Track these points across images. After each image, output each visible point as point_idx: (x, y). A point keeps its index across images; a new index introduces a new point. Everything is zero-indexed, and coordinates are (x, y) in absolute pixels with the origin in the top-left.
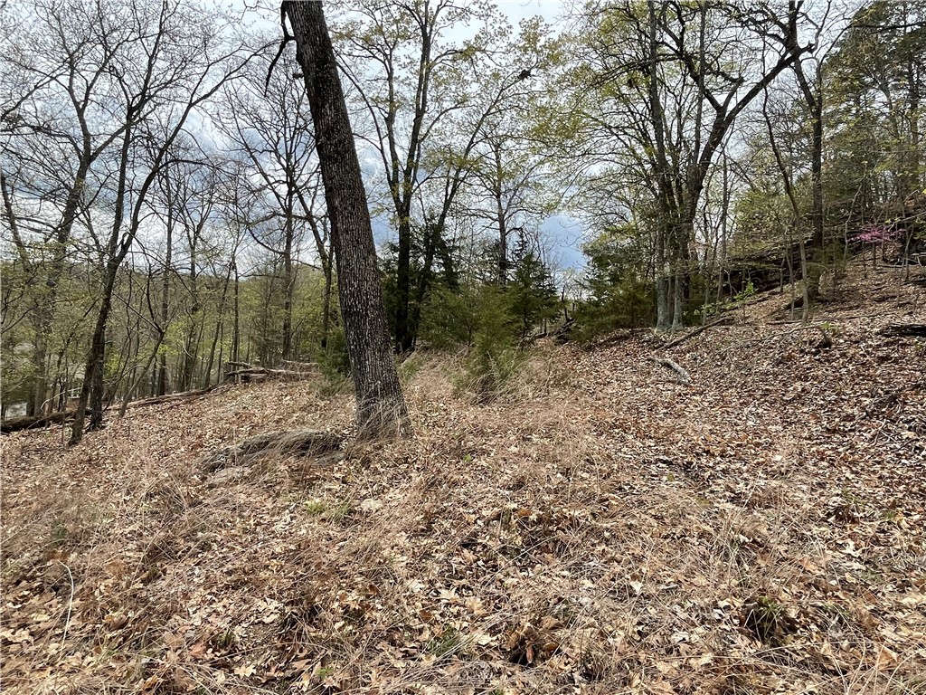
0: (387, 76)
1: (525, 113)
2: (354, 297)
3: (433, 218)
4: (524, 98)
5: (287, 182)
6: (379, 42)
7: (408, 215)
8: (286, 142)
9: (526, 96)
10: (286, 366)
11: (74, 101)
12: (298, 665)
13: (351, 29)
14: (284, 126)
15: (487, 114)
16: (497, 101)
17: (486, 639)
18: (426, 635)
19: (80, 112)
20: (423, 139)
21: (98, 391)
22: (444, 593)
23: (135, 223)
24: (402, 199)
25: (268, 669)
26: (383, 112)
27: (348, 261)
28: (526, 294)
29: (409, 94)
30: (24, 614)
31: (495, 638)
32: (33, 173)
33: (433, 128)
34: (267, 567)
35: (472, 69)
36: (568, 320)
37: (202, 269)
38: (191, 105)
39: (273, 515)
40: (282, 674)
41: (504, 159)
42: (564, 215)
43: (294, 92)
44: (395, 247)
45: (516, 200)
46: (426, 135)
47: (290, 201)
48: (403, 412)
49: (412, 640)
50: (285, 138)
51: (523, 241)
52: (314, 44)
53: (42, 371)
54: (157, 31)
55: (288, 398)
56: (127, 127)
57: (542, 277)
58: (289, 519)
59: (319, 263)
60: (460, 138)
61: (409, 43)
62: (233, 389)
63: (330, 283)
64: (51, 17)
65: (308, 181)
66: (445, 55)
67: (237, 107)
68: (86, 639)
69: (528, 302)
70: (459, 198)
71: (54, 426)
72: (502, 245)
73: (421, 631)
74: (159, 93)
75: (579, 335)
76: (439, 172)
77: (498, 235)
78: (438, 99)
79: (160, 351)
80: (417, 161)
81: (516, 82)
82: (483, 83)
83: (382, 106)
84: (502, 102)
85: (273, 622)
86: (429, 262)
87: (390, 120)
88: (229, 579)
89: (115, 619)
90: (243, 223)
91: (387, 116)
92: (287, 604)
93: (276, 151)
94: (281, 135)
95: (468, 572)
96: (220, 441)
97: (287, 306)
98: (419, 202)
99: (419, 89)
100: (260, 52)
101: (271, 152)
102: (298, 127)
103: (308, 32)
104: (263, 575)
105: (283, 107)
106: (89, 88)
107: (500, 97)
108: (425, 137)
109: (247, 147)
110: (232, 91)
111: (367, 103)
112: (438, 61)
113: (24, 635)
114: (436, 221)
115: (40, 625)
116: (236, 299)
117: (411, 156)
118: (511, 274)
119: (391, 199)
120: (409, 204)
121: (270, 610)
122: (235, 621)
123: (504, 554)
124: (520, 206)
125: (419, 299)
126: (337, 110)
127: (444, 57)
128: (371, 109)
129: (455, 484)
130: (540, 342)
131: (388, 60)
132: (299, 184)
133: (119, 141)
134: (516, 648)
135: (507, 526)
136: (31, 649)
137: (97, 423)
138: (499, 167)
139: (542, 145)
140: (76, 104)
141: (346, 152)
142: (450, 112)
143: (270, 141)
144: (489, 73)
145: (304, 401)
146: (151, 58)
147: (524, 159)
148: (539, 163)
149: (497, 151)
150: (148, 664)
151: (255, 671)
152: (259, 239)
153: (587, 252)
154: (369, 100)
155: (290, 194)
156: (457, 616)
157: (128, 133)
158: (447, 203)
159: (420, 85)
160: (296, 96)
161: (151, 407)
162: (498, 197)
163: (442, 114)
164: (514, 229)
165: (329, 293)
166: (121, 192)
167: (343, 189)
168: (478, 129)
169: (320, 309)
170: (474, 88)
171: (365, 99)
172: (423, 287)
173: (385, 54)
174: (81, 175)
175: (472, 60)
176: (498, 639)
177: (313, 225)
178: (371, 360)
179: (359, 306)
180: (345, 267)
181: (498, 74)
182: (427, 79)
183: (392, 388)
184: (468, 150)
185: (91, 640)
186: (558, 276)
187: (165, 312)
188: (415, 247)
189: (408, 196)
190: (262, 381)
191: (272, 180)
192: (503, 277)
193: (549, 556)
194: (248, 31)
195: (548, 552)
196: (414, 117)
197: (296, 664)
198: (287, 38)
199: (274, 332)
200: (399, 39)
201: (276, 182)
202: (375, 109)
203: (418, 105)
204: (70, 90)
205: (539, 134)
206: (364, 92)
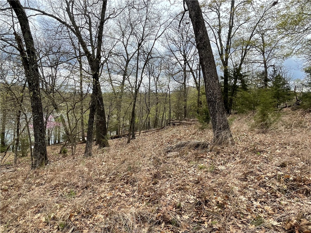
0: (218, 17)
1: (275, 19)
2: (211, 95)
3: (237, 65)
4: (275, 13)
5: (184, 60)
6: (215, 5)
7: (227, 66)
8: (183, 46)
9: (276, 12)
10: (186, 120)
11: (124, 45)
12: (204, 219)
13: (204, 3)
14: (183, 41)
15: (259, 22)
16: (262, 17)
17: (275, 223)
18: (249, 217)
19: (126, 48)
20: (232, 37)
21: (133, 128)
22: (255, 203)
23: (142, 78)
24: (224, 60)
25: (193, 218)
26: (217, 30)
27: (209, 83)
28: (278, 91)
29: (227, 21)
30: (124, 189)
31: (279, 223)
32: (115, 67)
33: (236, 32)
34: (188, 185)
35: (252, 6)
36: (298, 100)
37: (159, 91)
38: (156, 40)
39: (188, 168)
40: (198, 221)
41: (266, 38)
42: (294, 58)
43: (186, 29)
44: (223, 77)
45: (271, 54)
46: (233, 35)
47: (185, 66)
48: (231, 136)
49: (244, 218)
50: (183, 45)
51: (275, 70)
52: (195, 10)
53: (119, 122)
54: (145, 19)
55: (188, 130)
56: (138, 50)
57: (284, 84)
58: (193, 170)
59: (195, 86)
60: (247, 34)
61: (226, 3)
62: (170, 128)
63: (199, 92)
64: (118, 22)
65: (191, 58)
66: (240, 4)
67: (168, 38)
68: (140, 199)
69: (279, 94)
70: (247, 56)
71: (123, 138)
72: (265, 72)
73: (247, 215)
74: (145, 38)
75: (304, 106)
76: (239, 48)
77: (264, 69)
78: (238, 21)
79: (149, 116)
80: (230, 45)
81: (271, 7)
82: (256, 11)
83: (216, 28)
84: (265, 16)
85: (193, 203)
86: (235, 82)
87: (219, 32)
88: (177, 187)
89: (147, 194)
90: (171, 75)
91: (218, 31)
92: (197, 198)
93: (180, 50)
94: (181, 44)
95: (264, 196)
96: (168, 143)
97: (185, 101)
98: (231, 60)
99: (230, 19)
100: (176, 18)
101: (178, 51)
102: (187, 41)
103: (193, 6)
104: (188, 187)
105: (182, 35)
106: (128, 40)
107: (264, 15)
108: (233, 36)
109: (171, 50)
110: (166, 33)
111: (211, 28)
112: (238, 6)
113: (124, 195)
114: (238, 67)
115: (128, 192)
116: (170, 99)
117: (228, 44)
118: (270, 84)
119: (221, 61)
120: (227, 61)
121: (192, 199)
122: (181, 201)
123: (279, 191)
124: (273, 56)
125: (232, 95)
126: (203, 31)
127: (240, 5)
128: (212, 30)
129: (255, 163)
130: (285, 109)
131: (218, 10)
132: (188, 60)
133: (136, 55)
134: (290, 229)
135: (279, 181)
136: (127, 199)
137: (134, 137)
138: (263, 42)
139: (283, 30)
140: (125, 46)
141: (207, 45)
142: (242, 25)
143: (178, 47)
144: (259, 6)
145: (193, 132)
146: (144, 27)
147: (275, 37)
148: (282, 38)
149: (262, 36)
150: (158, 209)
151: (189, 218)
152: (176, 79)
153: (307, 71)
154: (212, 27)
155: (185, 64)
156: (262, 212)
157: (138, 51)
158: (242, 59)
159: (231, 17)
160: (186, 31)
161: (147, 133)
162: (263, 54)
163: (239, 26)
164: (271, 66)
165: (199, 95)
166: (137, 69)
167: (206, 58)
168: (254, 29)
169: (196, 101)
170: (253, 13)
171: (210, 27)
172: (233, 91)
173: (217, 9)
174: (127, 65)
175: (252, 3)
176: (280, 224)
177: (193, 73)
178: (218, 117)
179: (213, 99)
180: (208, 85)
181: (263, 6)
182: (233, 14)
183: (226, 127)
184: (251, 38)
185: (141, 200)
186: (291, 83)
187: (149, 104)
188: (230, 77)
189: (227, 59)
190: (179, 125)
191: (179, 60)
192: (266, 85)
193: (301, 195)
194: (172, 12)
195: (300, 193)
196: (229, 29)
197: (202, 218)
198: (186, 10)
199: (181, 109)
200: (222, 2)
201: (180, 60)
202: (214, 30)
203: (230, 25)
204: (123, 42)
205: (283, 26)
206: (210, 24)
